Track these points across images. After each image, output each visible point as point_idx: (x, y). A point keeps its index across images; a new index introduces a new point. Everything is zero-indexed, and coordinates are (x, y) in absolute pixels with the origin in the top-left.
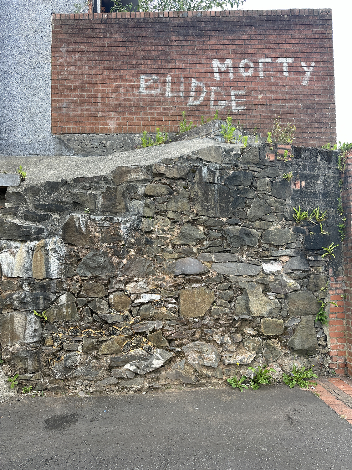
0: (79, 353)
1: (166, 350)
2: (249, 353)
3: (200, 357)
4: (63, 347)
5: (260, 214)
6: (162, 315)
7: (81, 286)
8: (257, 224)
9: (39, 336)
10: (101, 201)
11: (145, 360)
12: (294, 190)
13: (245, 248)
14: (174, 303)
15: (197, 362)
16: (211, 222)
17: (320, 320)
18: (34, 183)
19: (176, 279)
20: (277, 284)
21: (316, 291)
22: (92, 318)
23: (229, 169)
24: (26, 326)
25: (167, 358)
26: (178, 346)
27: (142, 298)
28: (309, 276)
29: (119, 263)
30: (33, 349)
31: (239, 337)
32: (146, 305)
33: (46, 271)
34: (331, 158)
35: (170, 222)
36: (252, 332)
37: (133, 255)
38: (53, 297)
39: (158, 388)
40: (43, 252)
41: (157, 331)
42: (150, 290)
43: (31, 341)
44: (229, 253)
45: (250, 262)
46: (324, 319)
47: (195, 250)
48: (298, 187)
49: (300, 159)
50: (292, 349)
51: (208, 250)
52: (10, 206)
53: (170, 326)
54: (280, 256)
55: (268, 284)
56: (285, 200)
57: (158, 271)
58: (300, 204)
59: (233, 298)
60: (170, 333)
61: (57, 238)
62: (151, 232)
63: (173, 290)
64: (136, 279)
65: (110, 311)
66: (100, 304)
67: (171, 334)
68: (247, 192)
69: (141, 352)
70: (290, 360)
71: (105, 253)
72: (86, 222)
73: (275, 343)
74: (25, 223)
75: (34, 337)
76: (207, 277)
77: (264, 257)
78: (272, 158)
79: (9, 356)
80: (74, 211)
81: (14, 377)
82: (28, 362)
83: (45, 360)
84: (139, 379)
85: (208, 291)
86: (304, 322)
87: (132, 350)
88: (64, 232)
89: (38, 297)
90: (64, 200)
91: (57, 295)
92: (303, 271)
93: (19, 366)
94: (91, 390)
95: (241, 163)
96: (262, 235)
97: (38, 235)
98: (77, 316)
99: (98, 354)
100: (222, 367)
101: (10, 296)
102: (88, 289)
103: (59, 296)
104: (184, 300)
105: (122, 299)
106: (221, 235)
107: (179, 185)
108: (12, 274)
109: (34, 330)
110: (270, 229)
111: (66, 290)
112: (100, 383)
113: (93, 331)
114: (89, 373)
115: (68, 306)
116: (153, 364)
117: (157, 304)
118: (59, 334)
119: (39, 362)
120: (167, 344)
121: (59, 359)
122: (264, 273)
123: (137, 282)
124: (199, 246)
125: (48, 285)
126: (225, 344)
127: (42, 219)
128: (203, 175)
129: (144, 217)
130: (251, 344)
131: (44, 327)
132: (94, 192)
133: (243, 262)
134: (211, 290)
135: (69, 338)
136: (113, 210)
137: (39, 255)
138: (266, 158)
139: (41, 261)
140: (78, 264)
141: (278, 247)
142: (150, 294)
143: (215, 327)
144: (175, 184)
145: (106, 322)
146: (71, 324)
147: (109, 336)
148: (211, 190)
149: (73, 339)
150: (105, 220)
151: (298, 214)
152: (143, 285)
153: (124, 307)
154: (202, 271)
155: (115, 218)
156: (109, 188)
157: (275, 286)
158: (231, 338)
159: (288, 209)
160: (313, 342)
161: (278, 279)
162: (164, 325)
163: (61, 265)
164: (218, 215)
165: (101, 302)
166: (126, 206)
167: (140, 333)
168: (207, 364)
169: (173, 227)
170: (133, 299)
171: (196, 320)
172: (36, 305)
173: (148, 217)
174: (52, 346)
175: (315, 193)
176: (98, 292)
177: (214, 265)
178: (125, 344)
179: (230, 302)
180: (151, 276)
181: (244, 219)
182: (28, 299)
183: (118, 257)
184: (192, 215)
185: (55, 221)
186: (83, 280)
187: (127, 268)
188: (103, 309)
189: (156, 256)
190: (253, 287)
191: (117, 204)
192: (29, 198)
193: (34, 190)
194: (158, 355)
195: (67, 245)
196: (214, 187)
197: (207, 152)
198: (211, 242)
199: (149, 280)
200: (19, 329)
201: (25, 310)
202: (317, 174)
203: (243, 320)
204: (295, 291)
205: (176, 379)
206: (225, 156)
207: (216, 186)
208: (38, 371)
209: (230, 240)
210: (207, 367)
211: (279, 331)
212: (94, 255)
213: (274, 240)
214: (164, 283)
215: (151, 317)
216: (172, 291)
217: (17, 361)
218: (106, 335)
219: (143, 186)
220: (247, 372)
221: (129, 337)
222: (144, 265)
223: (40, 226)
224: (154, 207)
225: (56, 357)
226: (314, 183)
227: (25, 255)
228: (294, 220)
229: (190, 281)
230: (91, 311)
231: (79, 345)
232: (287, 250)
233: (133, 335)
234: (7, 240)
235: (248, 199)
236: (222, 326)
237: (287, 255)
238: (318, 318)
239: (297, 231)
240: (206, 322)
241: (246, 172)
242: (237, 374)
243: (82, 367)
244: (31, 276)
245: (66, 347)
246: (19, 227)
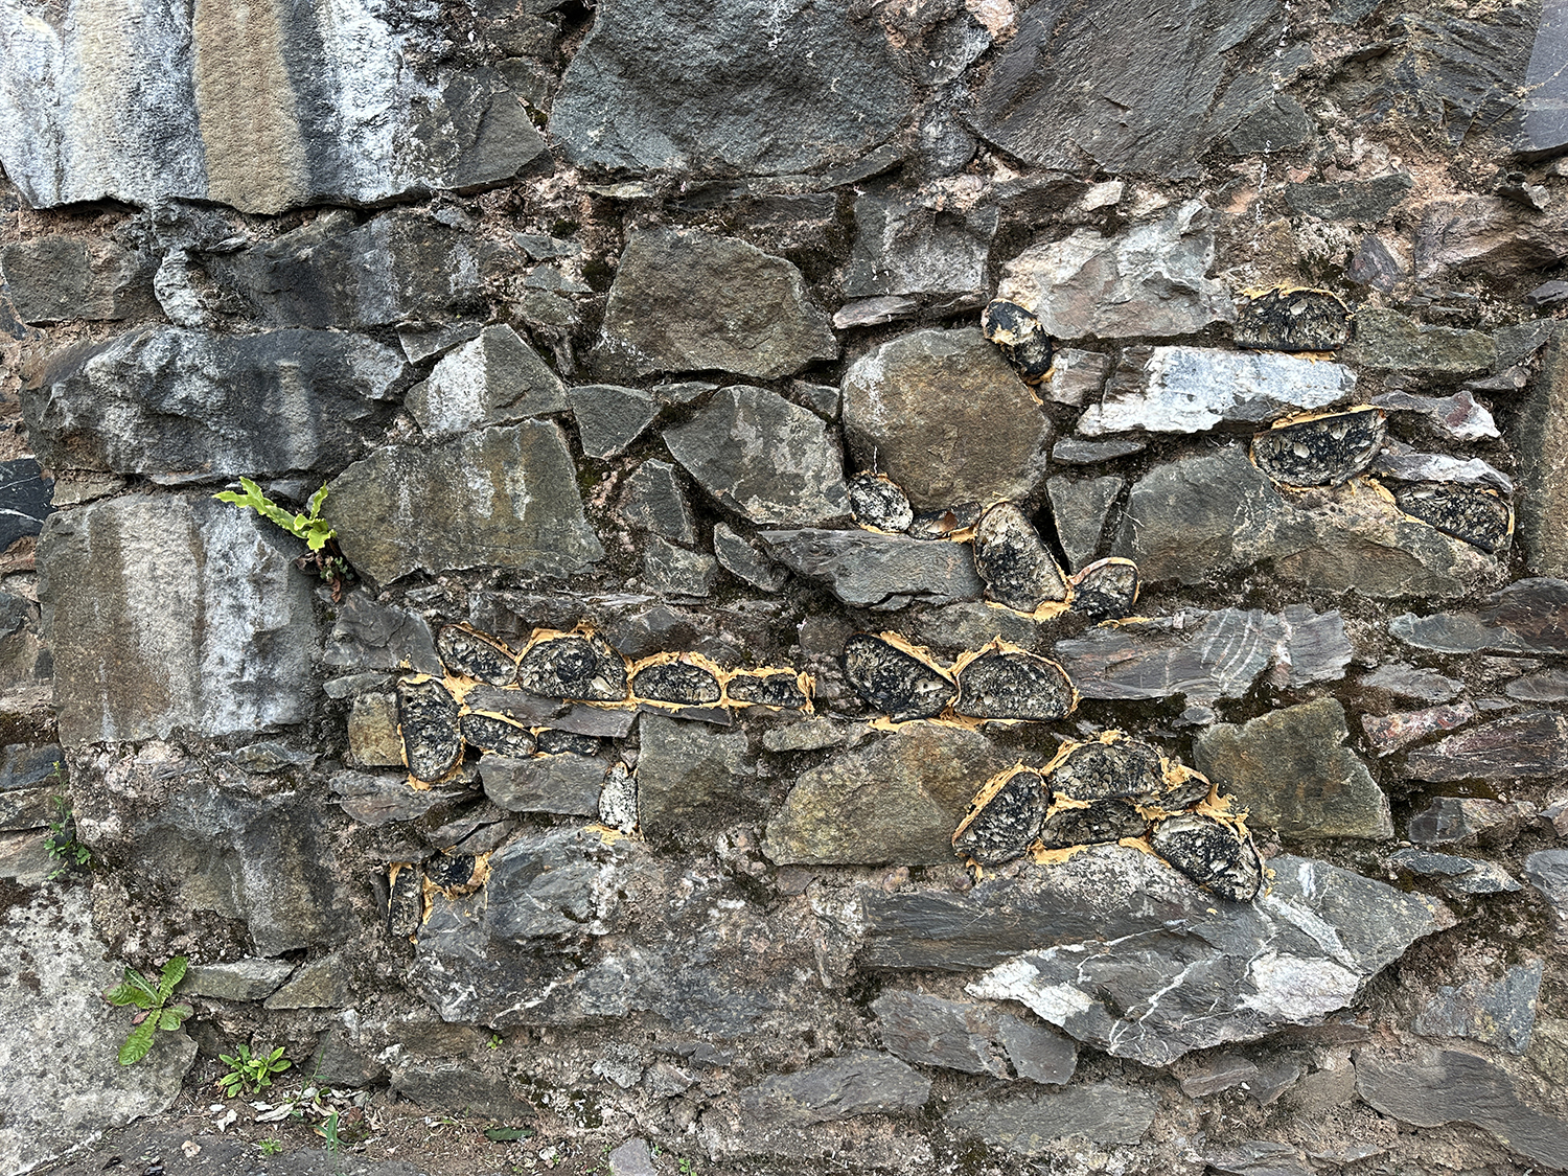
0: (609, 839)
1: (1370, 869)
4: (479, 780)
6: (1349, 560)
7: (598, 274)
9: (294, 690)
11: (1179, 943)
14: (1479, 447)
22: (702, 562)
24: (202, 607)
25: (1392, 946)
26: (1486, 845)
27: (1153, 390)
30: (258, 785)
32: (1191, 465)
33: (308, 130)
38: (378, 371)
41: (1289, 698)
42: (1246, 310)
43: (247, 721)
53: (1422, 663)
57: (1332, 113)
60: (1417, 723)
63: (1487, 314)
64: (1100, 195)
65: (854, 504)
66: (770, 439)
67: (1430, 739)
69: (1142, 871)
75: (261, 690)
79: (111, 825)
81: (159, 972)
82: (241, 879)
83: (356, 876)
87: (1050, 846)
89: (264, 364)
91: (413, 353)
93: (194, 897)
94: (715, 1141)
98: (583, 539)
99: (762, 858)
101: (70, 367)
102: (661, 302)
103: (428, 365)
105: (970, 393)
108: (60, 175)
109: (258, 636)
111: (474, 308)
112: (778, 1090)
113: (712, 667)
114: (692, 1002)
115: (499, 451)
116: (1252, 990)
117: (1302, 453)
118: (447, 683)
119: (321, 884)
120: (1381, 822)
121: (460, 870)
123: (1107, 232)
125: (332, 265)
131: (333, 616)
135: (531, 714)
140: (564, 62)
142: (1243, 348)
145: (823, 597)
146: (534, 598)
147: (847, 717)
149: (562, 724)
152: (1176, 257)
153: (981, 476)
162: (1364, 650)
163: (424, 72)
165: (779, 416)
167: (1129, 714)
170: (1070, 395)
172: (263, 436)
174: (400, 770)
176: (748, 325)
178: (989, 791)
180: (1253, 169)
182: (196, 388)
186: (612, 212)
188: (797, 482)
194: (1303, 917)
199: (1238, 209)
200: (157, 627)
201: (191, 477)
205: (1452, 1125)
208: (326, 950)
214: (1394, 246)
215: (1239, 574)
216: (1473, 321)
217: (176, 863)
218: (821, 704)
221: (1026, 740)
222: (1197, 50)
225: (438, 855)
230: (695, 492)
231: (607, 778)
233: (1064, 725)
243: (635, 954)
244: (198, 191)
245: (503, 788)
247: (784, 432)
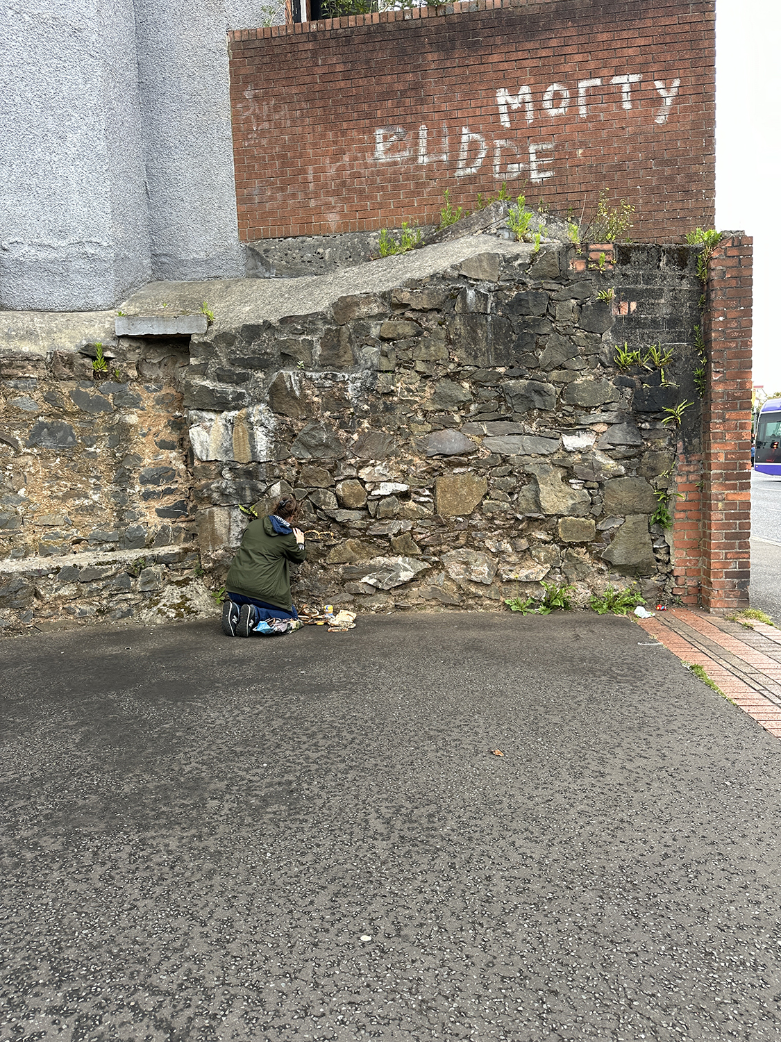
1: (418, 559)
2: (539, 566)
3: (466, 570)
5: (559, 358)
6: (410, 512)
7: (298, 473)
8: (555, 374)
10: (318, 349)
11: (390, 571)
12: (616, 317)
13: (535, 412)
14: (428, 496)
15: (462, 577)
16: (480, 375)
17: (657, 522)
18: (226, 327)
19: (430, 461)
20: (586, 467)
21: (652, 477)
22: (315, 516)
23: (510, 290)
24: (230, 526)
25: (420, 569)
26: (435, 555)
27: (381, 489)
28: (641, 454)
29: (347, 440)
31: (523, 543)
32: (387, 499)
33: (252, 451)
34: (686, 260)
35: (419, 378)
36: (543, 536)
37: (367, 428)
38: (263, 487)
39: (408, 608)
40: (246, 426)
41: (404, 533)
42: (393, 477)
44: (511, 421)
45: (542, 434)
46: (666, 521)
47: (457, 418)
48: (624, 312)
49: (629, 266)
50: (608, 563)
51: (478, 417)
52: (196, 363)
53: (422, 527)
54: (592, 424)
55: (572, 467)
56: (601, 334)
57: (403, 450)
58: (628, 339)
59: (515, 488)
60: (422, 536)
61: (262, 407)
62: (392, 393)
63: (426, 477)
64: (372, 462)
66: (325, 497)
67: (424, 538)
68: (539, 325)
70: (606, 579)
71: (329, 426)
72: (301, 382)
73: (582, 554)
74: (219, 386)
76: (475, 459)
77: (565, 425)
78: (580, 267)
79: (211, 565)
80: (283, 366)
81: (218, 591)
84: (382, 596)
85: (477, 479)
86: (629, 524)
88: (271, 397)
89: (243, 486)
90: (268, 351)
91: (269, 484)
92: (631, 446)
95: (531, 278)
96: (562, 392)
97: (237, 403)
99: (326, 563)
100: (499, 584)
101: (207, 486)
102: (308, 477)
103: (271, 486)
104: (442, 492)
105: (355, 489)
106: (496, 394)
107: (431, 320)
110: (576, 382)
111: (279, 477)
113: (316, 533)
116: (400, 577)
120: (418, 551)
122: (565, 450)
123: (373, 466)
124: (463, 413)
125: (255, 471)
126: (503, 552)
127: (243, 379)
128: (468, 301)
129: (381, 372)
130: (542, 554)
132: (309, 338)
133: (531, 435)
134: (482, 476)
136: (336, 362)
137: (241, 429)
138: (571, 268)
139: (243, 438)
140: (293, 442)
141: (588, 409)
142: (393, 482)
143: (490, 529)
144: (425, 319)
145: (334, 521)
147: (339, 539)
148: (481, 325)
150: (325, 378)
151: (623, 355)
152: (383, 470)
153: (358, 501)
154: (468, 449)
155: (340, 375)
156: (329, 329)
157: (583, 470)
158: (513, 545)
159: (606, 350)
160: (645, 554)
161: (587, 459)
162: (413, 526)
163: (271, 443)
164: (492, 363)
165: (327, 493)
166: (354, 356)
167: (381, 537)
168: (475, 580)
169: (423, 385)
170: (370, 490)
171: (460, 519)
172: (242, 498)
173: (387, 372)
175: (654, 321)
176: (321, 480)
177: (486, 441)
179: (511, 494)
180: (393, 458)
181: (534, 368)
182: (231, 490)
183: (346, 431)
184: (452, 366)
185: (258, 382)
186: (300, 464)
187: (360, 447)
188: (329, 503)
189: (399, 428)
190: (547, 472)
191: (342, 352)
192: (221, 350)
193: (226, 338)
194: (406, 565)
195: (277, 415)
196: (486, 319)
197: (475, 264)
198: (481, 405)
199: (391, 463)
200: (221, 530)
201: (228, 504)
202: (659, 289)
203: (531, 520)
204: (615, 477)
205: (433, 598)
206: (504, 268)
207: (490, 319)
209: (510, 401)
210: (476, 583)
211: (588, 537)
212: (313, 429)
213: (583, 399)
214: (413, 468)
215: (395, 515)
216: (424, 478)
218: (335, 537)
219: (377, 324)
220: (537, 593)
222: (383, 442)
223: (239, 390)
224: (394, 356)
226: (653, 304)
227: (222, 430)
228: (616, 366)
229: (451, 465)
230: (314, 505)
232: (603, 414)
234: (197, 409)
235: (541, 335)
236: (498, 527)
237: (604, 423)
238: (655, 518)
239: (621, 383)
240: (474, 523)
241: (537, 293)
242: (521, 595)
244: (232, 459)
246: (212, 392)
247: (327, 495)
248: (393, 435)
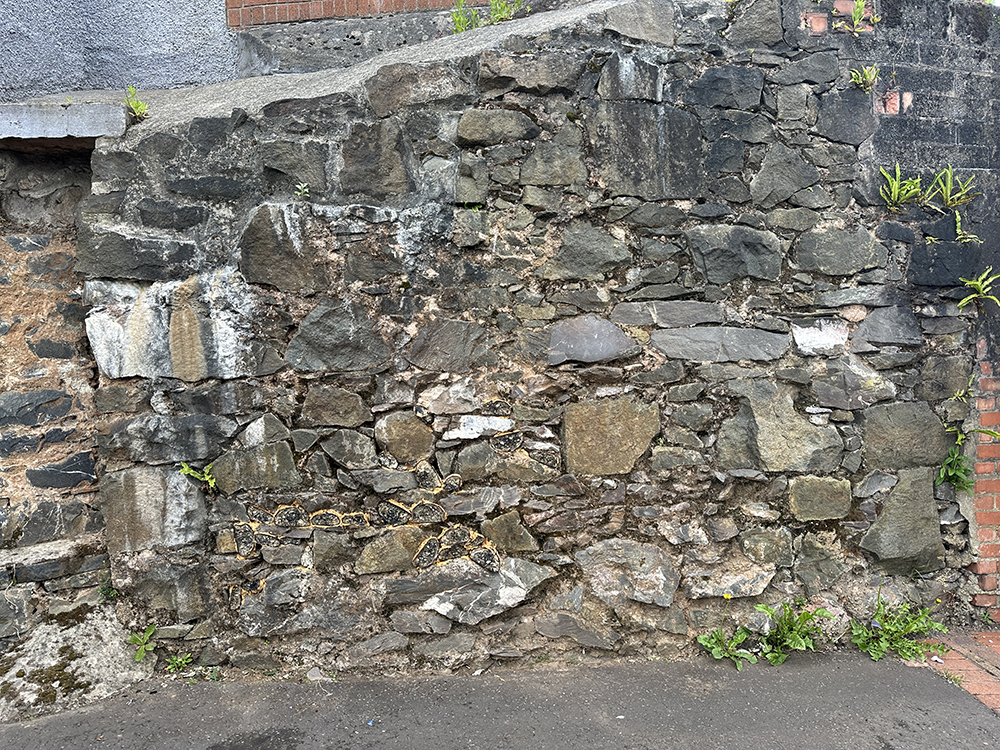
0: (304, 571)
1: (532, 560)
2: (756, 568)
3: (623, 580)
4: (261, 555)
5: (787, 187)
6: (517, 472)
7: (300, 399)
8: (779, 216)
9: (199, 529)
10: (338, 163)
11: (479, 586)
12: (880, 117)
13: (746, 285)
14: (550, 440)
15: (616, 593)
16: (647, 214)
17: (948, 479)
18: (164, 126)
19: (553, 375)
20: (833, 383)
21: (939, 402)
22: (333, 481)
23: (696, 62)
24: (165, 504)
25: (536, 582)
26: (563, 551)
27: (462, 427)
28: (920, 362)
29: (396, 335)
30: (185, 562)
31: (728, 526)
32: (474, 446)
33: (207, 358)
34: (987, 26)
35: (532, 218)
36: (763, 512)
37: (435, 313)
38: (229, 428)
39: (515, 660)
40: (195, 309)
41: (505, 511)
42: (485, 406)
43: (181, 541)
44: (700, 300)
45: (760, 325)
46: (964, 477)
47: (603, 294)
48: (893, 109)
49: (898, 29)
50: (873, 557)
51: (641, 293)
52: (103, 191)
53: (540, 499)
54: (842, 306)
55: (810, 384)
56: (857, 147)
57: (502, 355)
58: (900, 156)
59: (710, 423)
60: (541, 516)
61: (229, 271)
62: (479, 247)
63: (546, 405)
64: (443, 376)
65: (380, 461)
66: (354, 445)
67: (544, 520)
68: (748, 126)
69: (467, 565)
70: (867, 585)
71: (359, 309)
72: (303, 223)
73: (829, 542)
74: (144, 233)
75: (187, 530)
76: (637, 369)
77: (798, 308)
78: (818, 25)
79: (128, 581)
80: (269, 194)
81: (144, 631)
82: (176, 595)
83: (218, 591)
84: (464, 637)
85: (641, 407)
86: (906, 486)
87: (441, 561)
88: (246, 254)
89: (190, 427)
90: (241, 164)
91: (241, 422)
92: (905, 347)
93: (157, 604)
94: (341, 664)
95: (730, 46)
96: (791, 248)
97: (179, 265)
98: (295, 476)
99: (354, 573)
100: (683, 604)
101: (121, 427)
102: (320, 406)
103: (246, 425)
104: (576, 432)
105: (411, 430)
106: (675, 250)
107: (554, 110)
108: (121, 369)
109: (187, 513)
110: (814, 231)
111: (261, 408)
112: (361, 646)
113: (337, 513)
114: (333, 622)
115: (268, 451)
116: (499, 598)
117: (502, 443)
118: (251, 524)
119: (205, 594)
120: (533, 545)
121: (254, 585)
122: (798, 353)
123: (446, 386)
124: (613, 284)
125: (214, 397)
126: (691, 544)
127: (187, 221)
128: (623, 78)
129: (459, 205)
130: (762, 546)
131: (212, 505)
132: (321, 140)
133: (738, 325)
134: (649, 402)
135: (278, 533)
136: (373, 187)
137: (187, 315)
138: (802, 27)
139: (190, 332)
140: (289, 340)
141: (836, 279)
142: (485, 415)
143: (664, 501)
144: (542, 108)
145: (371, 491)
146: (279, 496)
147: (379, 526)
148: (647, 121)
149: (288, 535)
150: (351, 216)
151: (895, 186)
152: (466, 392)
153: (417, 452)
154: (624, 351)
155: (380, 211)
156: (360, 126)
157: (828, 389)
158: (709, 529)
159: (865, 173)
160: (929, 538)
161: (837, 371)
162: (523, 496)
163: (245, 343)
164: (668, 193)
165: (356, 438)
166: (407, 176)
167: (462, 519)
168: (643, 599)
169: (539, 231)
170: (440, 429)
171: (611, 483)
172: (189, 449)
173: (471, 205)
174: (234, 554)
175: (940, 128)
176: (346, 412)
177: (657, 336)
178: (423, 545)
179: (703, 434)
180: (484, 369)
181: (742, 204)
182: (166, 434)
183: (394, 319)
184: (593, 197)
185: (221, 224)
186: (304, 382)
187: (420, 349)
188: (362, 456)
189: (495, 313)
190: (768, 392)
191: (383, 169)
192: (152, 167)
193: (164, 145)
194: (511, 575)
195: (256, 288)
196: (656, 111)
197: (630, 15)
198: (647, 272)
199: (481, 379)
200: (148, 512)
201: (162, 462)
202: (947, 73)
203: (740, 483)
204: (881, 401)
205: (562, 637)
206: (683, 24)
207: (662, 111)
208: (205, 618)
209: (701, 263)
210: (642, 604)
211: (839, 511)
212: (327, 315)
213: (827, 261)
214: (522, 387)
215: (488, 477)
216: (543, 407)
217: (151, 592)
218: (372, 523)
219: (452, 116)
220: (752, 618)
221: (432, 529)
222: (466, 340)
223: (184, 240)
224: (484, 176)
225: (247, 581)
226: (937, 99)
227: (149, 317)
228: (882, 205)
229: (592, 381)
230: (331, 462)
231: (303, 551)
232: (862, 288)
233: (443, 523)
234: (103, 279)
235: (751, 144)
236: (680, 497)
237: (862, 304)
238: (946, 475)
239: (890, 235)
240: (637, 489)
241: (744, 70)
242: (725, 621)
243: (313, 608)
244: (169, 375)
245: (270, 557)
246: (129, 245)
247: (358, 442)
248: (484, 326)
